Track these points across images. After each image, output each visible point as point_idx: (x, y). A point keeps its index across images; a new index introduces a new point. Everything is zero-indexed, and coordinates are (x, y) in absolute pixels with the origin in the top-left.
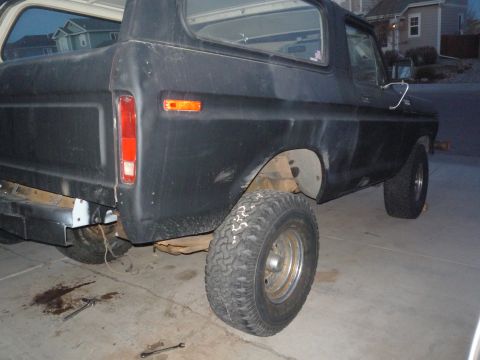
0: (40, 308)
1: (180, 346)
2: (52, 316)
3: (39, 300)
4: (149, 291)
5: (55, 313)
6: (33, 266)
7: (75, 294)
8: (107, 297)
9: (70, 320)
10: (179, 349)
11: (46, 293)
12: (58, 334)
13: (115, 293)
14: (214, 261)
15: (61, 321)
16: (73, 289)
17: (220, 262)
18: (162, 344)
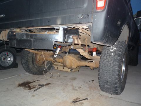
0: (22, 88)
1: (86, 99)
2: (28, 90)
3: (20, 85)
4: (62, 83)
5: (29, 89)
6: (13, 76)
7: (34, 84)
8: (47, 84)
9: (36, 91)
10: (86, 100)
11: (22, 83)
12: (33, 96)
13: (50, 84)
14: (104, 63)
15: (33, 92)
16: (33, 82)
17: (107, 63)
18: (79, 98)
